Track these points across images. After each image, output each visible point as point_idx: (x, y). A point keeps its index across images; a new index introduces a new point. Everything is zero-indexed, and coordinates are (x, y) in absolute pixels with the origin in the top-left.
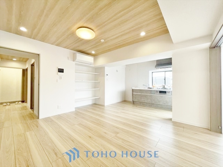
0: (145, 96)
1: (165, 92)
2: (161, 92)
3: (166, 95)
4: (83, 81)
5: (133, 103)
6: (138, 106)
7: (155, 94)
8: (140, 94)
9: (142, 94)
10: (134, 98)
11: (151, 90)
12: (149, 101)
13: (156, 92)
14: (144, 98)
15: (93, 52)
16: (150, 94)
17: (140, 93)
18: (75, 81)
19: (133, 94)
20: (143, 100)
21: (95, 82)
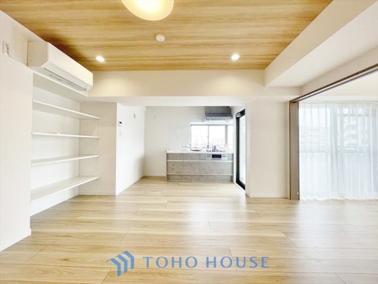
0: (190, 164)
1: (219, 156)
2: (214, 156)
3: (221, 160)
4: (58, 134)
5: (168, 179)
6: (180, 184)
7: (205, 160)
8: (182, 161)
9: (185, 161)
10: (169, 170)
11: (200, 154)
12: (197, 172)
13: (208, 156)
14: (189, 167)
15: (100, 59)
16: (199, 161)
17: (181, 159)
18: (33, 135)
19: (167, 162)
20: (186, 171)
21: (79, 138)
